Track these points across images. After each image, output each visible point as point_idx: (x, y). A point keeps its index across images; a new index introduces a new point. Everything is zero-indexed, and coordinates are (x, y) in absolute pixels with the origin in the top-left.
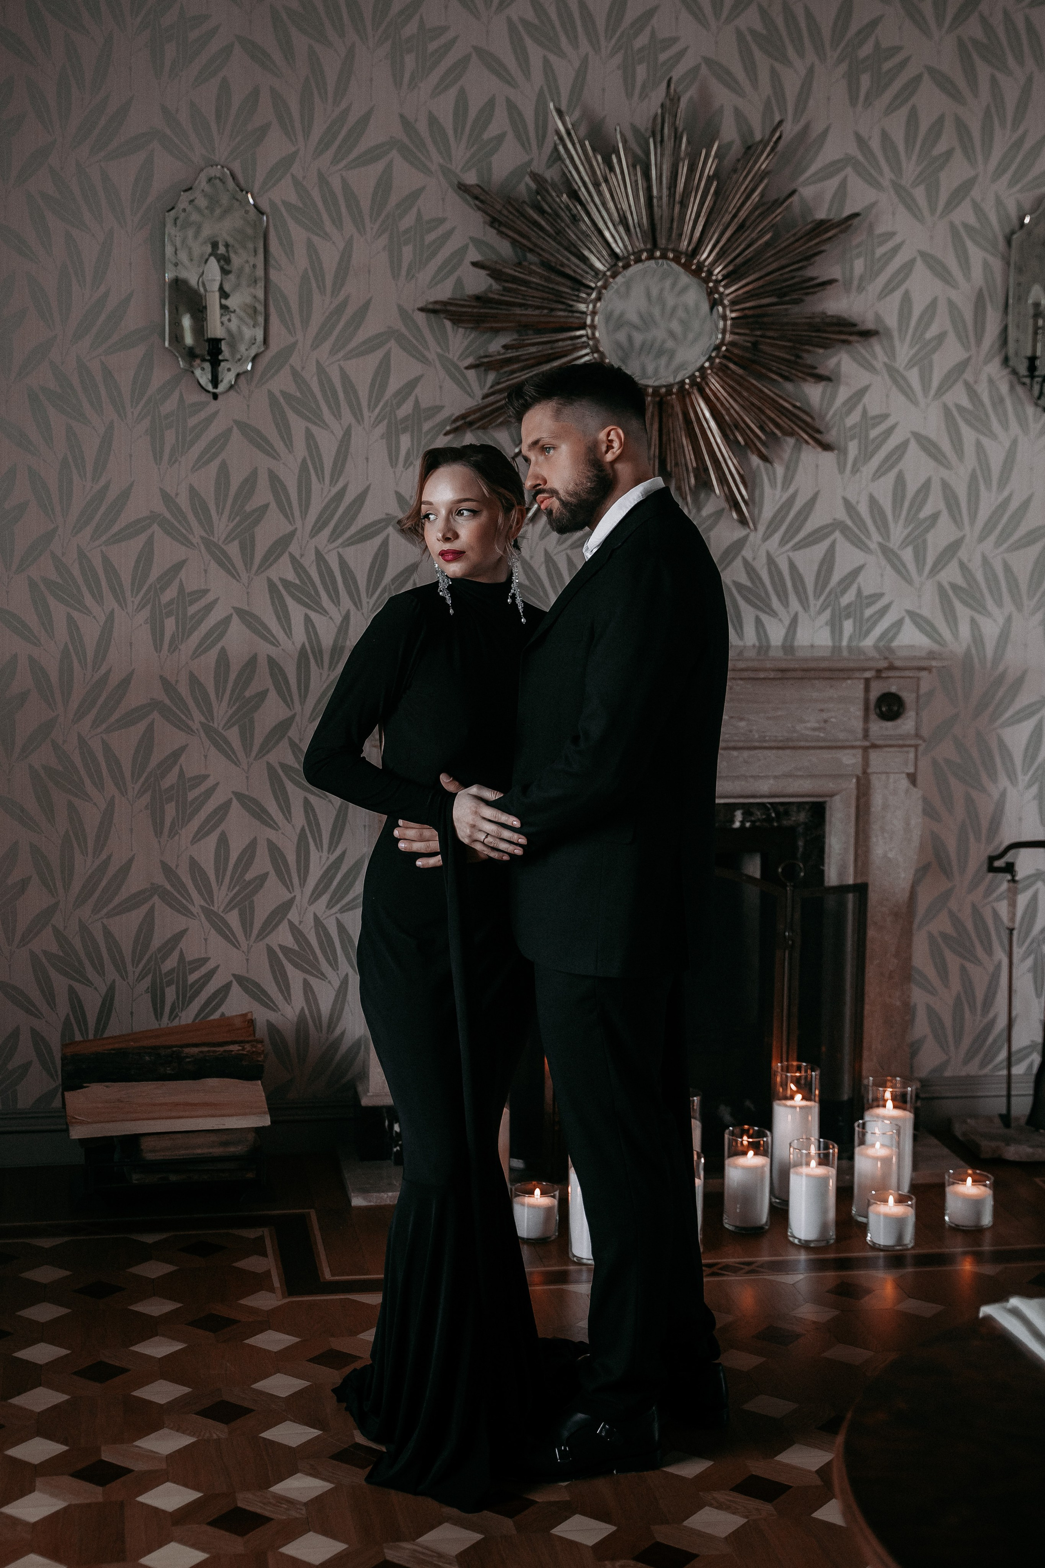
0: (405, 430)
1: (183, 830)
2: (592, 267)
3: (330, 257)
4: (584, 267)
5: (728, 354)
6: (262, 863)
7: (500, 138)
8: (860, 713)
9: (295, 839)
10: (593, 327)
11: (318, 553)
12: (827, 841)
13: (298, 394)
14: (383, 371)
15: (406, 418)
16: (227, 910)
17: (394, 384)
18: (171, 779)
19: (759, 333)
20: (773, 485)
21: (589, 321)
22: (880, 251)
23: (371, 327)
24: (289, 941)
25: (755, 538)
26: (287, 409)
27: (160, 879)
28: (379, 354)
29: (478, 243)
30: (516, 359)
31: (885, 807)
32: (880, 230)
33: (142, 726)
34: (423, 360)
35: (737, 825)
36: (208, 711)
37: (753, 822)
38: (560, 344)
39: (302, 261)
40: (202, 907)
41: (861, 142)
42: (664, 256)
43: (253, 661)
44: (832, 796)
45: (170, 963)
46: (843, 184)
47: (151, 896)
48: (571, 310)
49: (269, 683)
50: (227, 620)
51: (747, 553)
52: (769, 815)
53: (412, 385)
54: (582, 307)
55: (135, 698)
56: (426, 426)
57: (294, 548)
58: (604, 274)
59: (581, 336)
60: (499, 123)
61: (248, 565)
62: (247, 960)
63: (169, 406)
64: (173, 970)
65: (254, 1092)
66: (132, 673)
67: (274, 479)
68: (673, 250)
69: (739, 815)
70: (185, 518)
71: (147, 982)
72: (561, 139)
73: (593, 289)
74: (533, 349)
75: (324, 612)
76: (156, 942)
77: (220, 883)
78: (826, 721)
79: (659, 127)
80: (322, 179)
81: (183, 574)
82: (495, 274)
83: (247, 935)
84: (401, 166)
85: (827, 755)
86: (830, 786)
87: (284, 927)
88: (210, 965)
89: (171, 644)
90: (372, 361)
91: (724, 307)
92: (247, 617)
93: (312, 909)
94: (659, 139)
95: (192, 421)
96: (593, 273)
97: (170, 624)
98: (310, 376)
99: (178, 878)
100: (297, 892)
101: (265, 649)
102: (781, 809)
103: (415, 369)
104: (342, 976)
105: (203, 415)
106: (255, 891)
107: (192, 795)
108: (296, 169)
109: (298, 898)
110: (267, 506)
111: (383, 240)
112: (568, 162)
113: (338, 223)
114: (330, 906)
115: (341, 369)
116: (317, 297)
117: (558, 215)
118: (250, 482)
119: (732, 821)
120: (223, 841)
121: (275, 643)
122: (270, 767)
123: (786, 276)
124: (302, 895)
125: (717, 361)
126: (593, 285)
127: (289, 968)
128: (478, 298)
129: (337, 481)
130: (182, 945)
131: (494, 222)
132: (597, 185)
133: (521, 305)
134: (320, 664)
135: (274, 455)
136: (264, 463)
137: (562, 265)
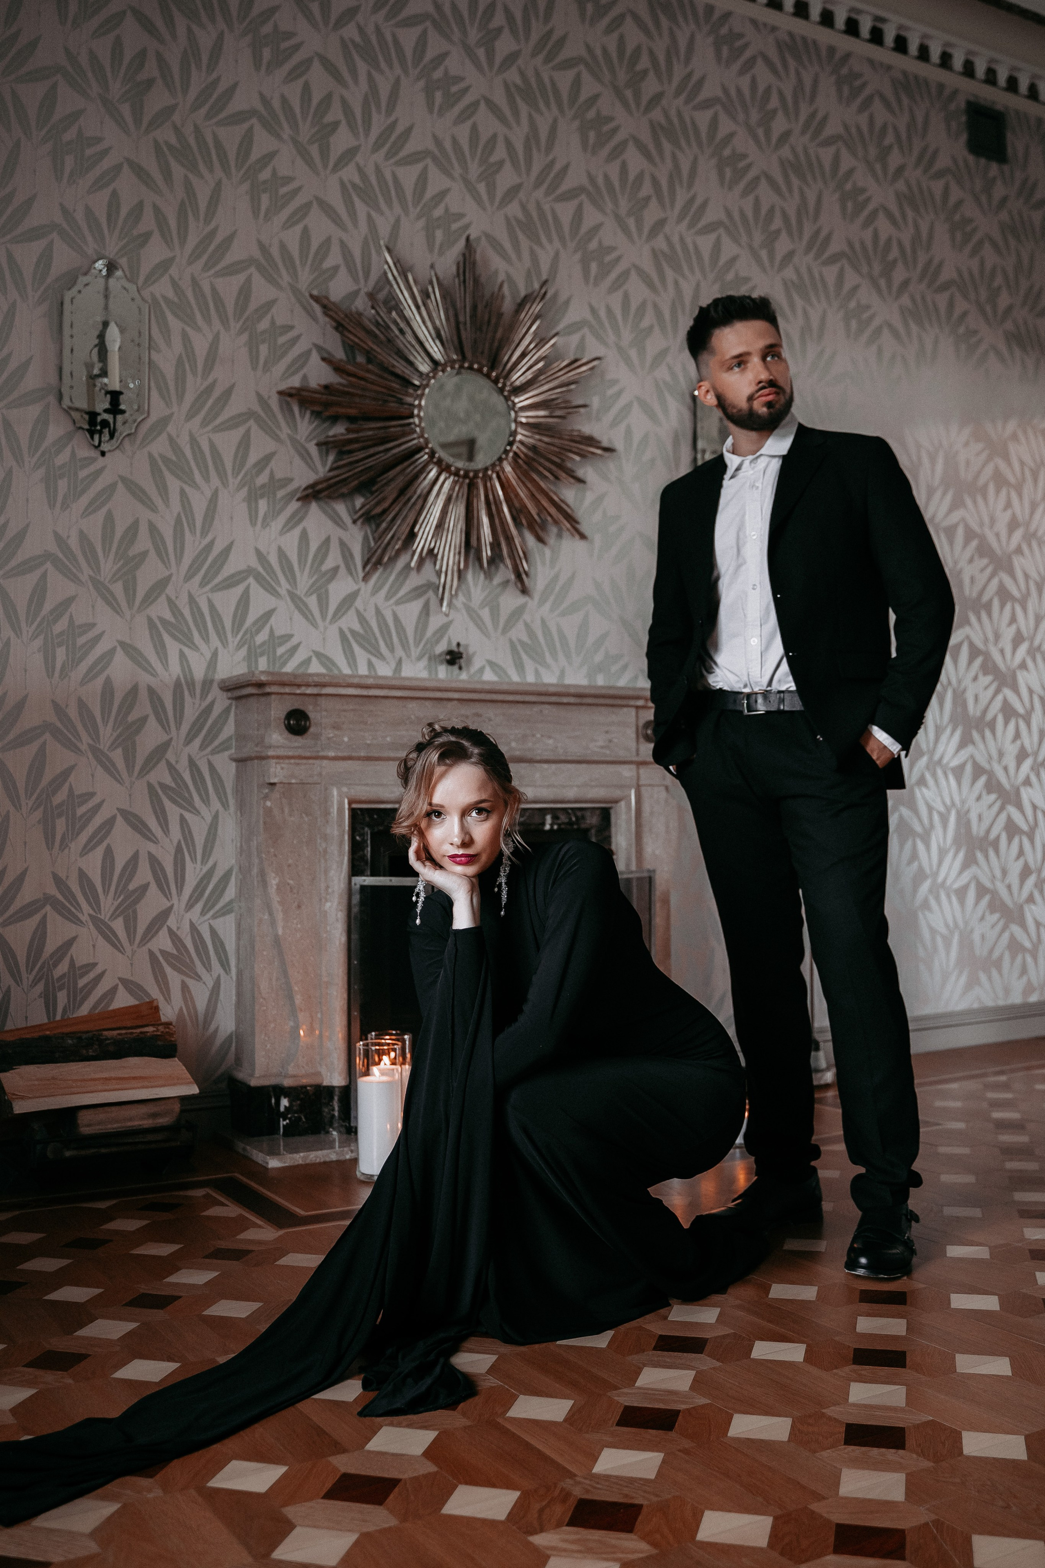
0: (262, 496)
1: (73, 843)
2: (417, 370)
3: (201, 345)
4: (412, 369)
5: (517, 451)
6: (144, 874)
7: (336, 268)
8: (634, 736)
9: (173, 852)
10: (418, 416)
11: (190, 596)
12: (613, 840)
13: (174, 458)
14: (245, 444)
15: (263, 486)
16: (114, 917)
17: (253, 457)
18: (61, 796)
19: (537, 437)
20: (544, 563)
21: (416, 412)
22: (610, 392)
23: (234, 407)
24: (168, 946)
25: (532, 603)
26: (163, 468)
27: (53, 891)
28: (241, 430)
29: (319, 348)
30: (356, 441)
31: (652, 813)
32: (609, 376)
33: (34, 747)
34: (277, 439)
35: (547, 827)
36: (94, 733)
37: (559, 825)
38: (392, 429)
39: (178, 347)
40: (90, 915)
41: (593, 311)
42: (471, 368)
43: (134, 690)
44: (616, 802)
45: (62, 968)
46: (583, 338)
47: (44, 906)
48: (401, 402)
49: (149, 710)
50: (113, 651)
51: (526, 617)
52: (570, 819)
53: (267, 459)
54: (409, 400)
55: (29, 720)
56: (280, 494)
57: (170, 590)
58: (427, 375)
59: (410, 424)
60: (334, 258)
61: (130, 602)
62: (132, 964)
63: (63, 458)
64: (64, 975)
65: (174, 1066)
66: (26, 696)
67: (153, 529)
68: (478, 363)
69: (549, 819)
70: (76, 560)
71: (40, 988)
72: (390, 267)
73: (418, 387)
74: (370, 433)
75: (196, 648)
76: (50, 947)
77: (106, 892)
78: (610, 741)
79: (461, 271)
80: (195, 283)
81: (73, 608)
82: (338, 368)
83: (131, 941)
84: (258, 280)
85: (611, 768)
86: (617, 793)
87: (163, 933)
88: (98, 970)
89: (62, 671)
90: (236, 435)
91: (516, 412)
92: (129, 649)
93: (188, 916)
94: (462, 278)
95: (82, 474)
96: (418, 374)
97: (61, 654)
98: (184, 442)
99: (68, 888)
100: (175, 901)
101: (145, 679)
102: (579, 814)
103: (270, 445)
104: (215, 976)
105: (92, 468)
106: (137, 901)
107: (80, 811)
108: (173, 271)
109: (175, 907)
110: (147, 552)
111: (245, 337)
112: (395, 286)
113: (207, 319)
114: (203, 913)
115: (210, 440)
116: (189, 377)
117: (389, 327)
118: (133, 529)
119: (544, 824)
120: (109, 853)
121: (154, 674)
122: (150, 786)
123: (553, 397)
124: (179, 903)
125: (511, 454)
126: (417, 383)
127: (168, 970)
128: (326, 387)
129: (207, 534)
130: (73, 951)
131: (339, 327)
132: (418, 307)
133: (361, 396)
134: (193, 694)
135: (154, 509)
136: (145, 515)
137: (394, 366)
